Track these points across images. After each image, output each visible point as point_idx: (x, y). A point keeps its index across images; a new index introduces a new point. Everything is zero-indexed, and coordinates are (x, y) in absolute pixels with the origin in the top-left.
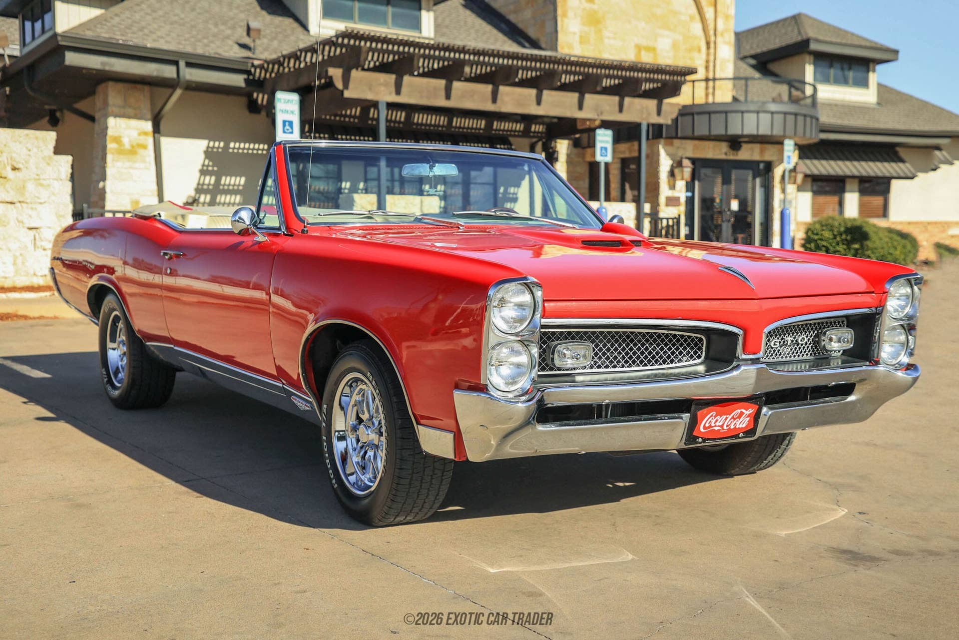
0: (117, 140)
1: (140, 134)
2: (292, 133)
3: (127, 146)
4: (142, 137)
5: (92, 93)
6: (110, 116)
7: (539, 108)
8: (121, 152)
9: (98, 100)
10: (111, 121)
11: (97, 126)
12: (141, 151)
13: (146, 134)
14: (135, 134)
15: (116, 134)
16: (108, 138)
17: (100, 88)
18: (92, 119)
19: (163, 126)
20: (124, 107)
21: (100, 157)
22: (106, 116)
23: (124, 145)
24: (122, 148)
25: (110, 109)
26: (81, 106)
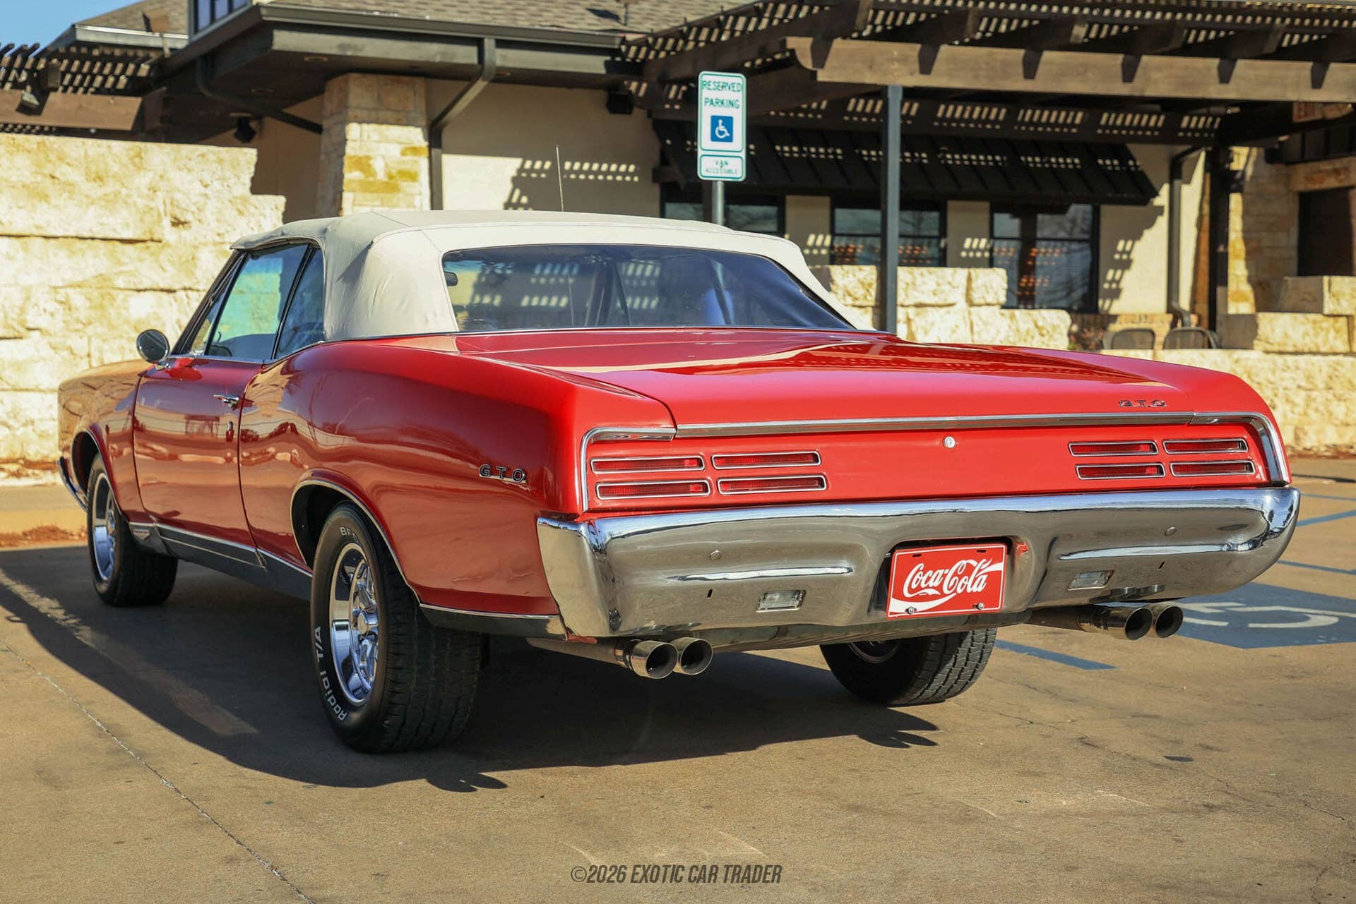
0: (363, 164)
1: (403, 153)
2: (730, 139)
3: (381, 176)
4: (408, 158)
5: (319, 91)
6: (352, 122)
7: (1223, 86)
8: (368, 187)
9: (330, 101)
10: (353, 130)
11: (325, 139)
12: (405, 185)
13: (415, 151)
14: (395, 151)
15: (361, 154)
16: (346, 161)
17: (334, 85)
18: (318, 129)
19: (447, 137)
20: (377, 110)
21: (330, 196)
22: (345, 122)
23: (374, 174)
24: (371, 179)
25: (351, 113)
26: (297, 110)
